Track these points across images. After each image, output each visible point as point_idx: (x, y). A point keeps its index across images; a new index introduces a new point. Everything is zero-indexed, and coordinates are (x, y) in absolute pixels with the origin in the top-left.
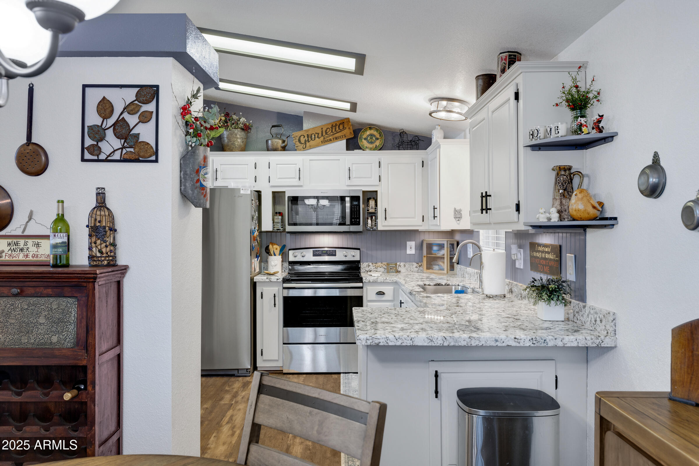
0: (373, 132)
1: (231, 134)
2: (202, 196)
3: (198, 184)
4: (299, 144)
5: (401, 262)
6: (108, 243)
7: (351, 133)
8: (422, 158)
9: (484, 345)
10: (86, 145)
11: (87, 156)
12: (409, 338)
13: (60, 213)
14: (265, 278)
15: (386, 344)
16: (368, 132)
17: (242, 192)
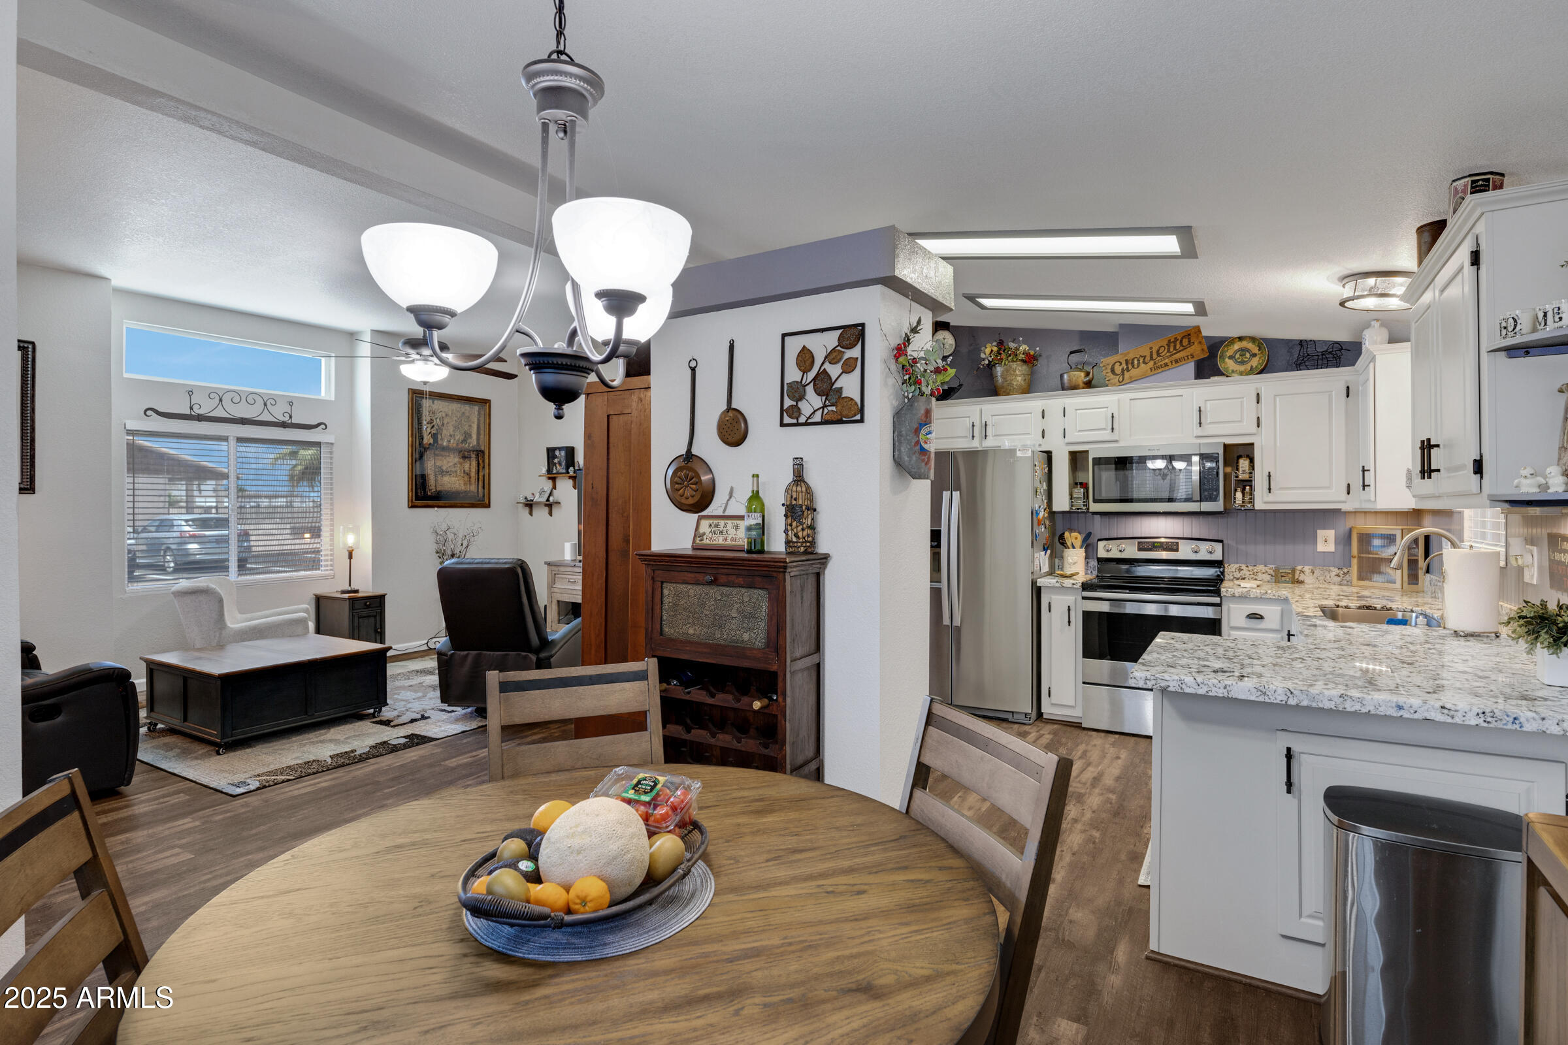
0: (1244, 344)
1: (1007, 370)
2: (923, 464)
3: (918, 448)
4: (1113, 376)
5: (1304, 565)
6: (805, 526)
7: (1203, 350)
8: (1347, 382)
9: (1372, 712)
10: (785, 407)
11: (787, 420)
12: (1222, 685)
13: (755, 489)
14: (1055, 581)
15: (1180, 691)
16: (1236, 346)
17: (1019, 454)
